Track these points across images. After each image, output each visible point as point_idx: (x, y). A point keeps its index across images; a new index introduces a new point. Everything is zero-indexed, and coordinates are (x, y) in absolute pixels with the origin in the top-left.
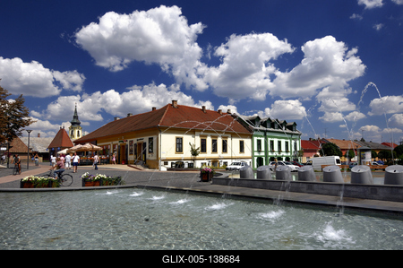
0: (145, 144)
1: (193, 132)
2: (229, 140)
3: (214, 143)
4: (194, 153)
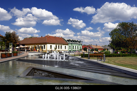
0: (43, 46)
1: (54, 44)
3: (59, 46)
4: (55, 49)
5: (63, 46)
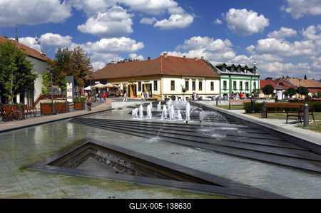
0: (151, 84)
1: (180, 77)
2: (203, 81)
3: (194, 84)
4: (184, 91)
5: (206, 83)
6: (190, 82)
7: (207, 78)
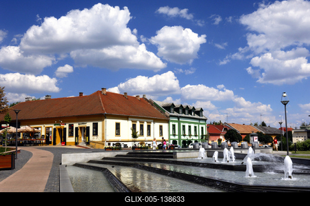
2: (152, 124)
5: (155, 127)
6: (138, 125)
7: (156, 120)
